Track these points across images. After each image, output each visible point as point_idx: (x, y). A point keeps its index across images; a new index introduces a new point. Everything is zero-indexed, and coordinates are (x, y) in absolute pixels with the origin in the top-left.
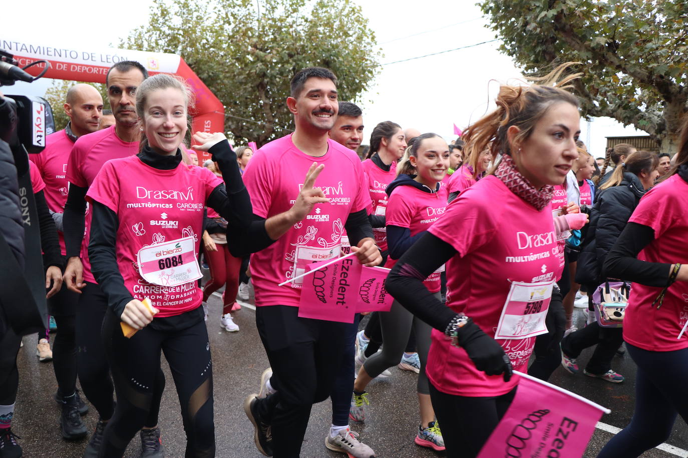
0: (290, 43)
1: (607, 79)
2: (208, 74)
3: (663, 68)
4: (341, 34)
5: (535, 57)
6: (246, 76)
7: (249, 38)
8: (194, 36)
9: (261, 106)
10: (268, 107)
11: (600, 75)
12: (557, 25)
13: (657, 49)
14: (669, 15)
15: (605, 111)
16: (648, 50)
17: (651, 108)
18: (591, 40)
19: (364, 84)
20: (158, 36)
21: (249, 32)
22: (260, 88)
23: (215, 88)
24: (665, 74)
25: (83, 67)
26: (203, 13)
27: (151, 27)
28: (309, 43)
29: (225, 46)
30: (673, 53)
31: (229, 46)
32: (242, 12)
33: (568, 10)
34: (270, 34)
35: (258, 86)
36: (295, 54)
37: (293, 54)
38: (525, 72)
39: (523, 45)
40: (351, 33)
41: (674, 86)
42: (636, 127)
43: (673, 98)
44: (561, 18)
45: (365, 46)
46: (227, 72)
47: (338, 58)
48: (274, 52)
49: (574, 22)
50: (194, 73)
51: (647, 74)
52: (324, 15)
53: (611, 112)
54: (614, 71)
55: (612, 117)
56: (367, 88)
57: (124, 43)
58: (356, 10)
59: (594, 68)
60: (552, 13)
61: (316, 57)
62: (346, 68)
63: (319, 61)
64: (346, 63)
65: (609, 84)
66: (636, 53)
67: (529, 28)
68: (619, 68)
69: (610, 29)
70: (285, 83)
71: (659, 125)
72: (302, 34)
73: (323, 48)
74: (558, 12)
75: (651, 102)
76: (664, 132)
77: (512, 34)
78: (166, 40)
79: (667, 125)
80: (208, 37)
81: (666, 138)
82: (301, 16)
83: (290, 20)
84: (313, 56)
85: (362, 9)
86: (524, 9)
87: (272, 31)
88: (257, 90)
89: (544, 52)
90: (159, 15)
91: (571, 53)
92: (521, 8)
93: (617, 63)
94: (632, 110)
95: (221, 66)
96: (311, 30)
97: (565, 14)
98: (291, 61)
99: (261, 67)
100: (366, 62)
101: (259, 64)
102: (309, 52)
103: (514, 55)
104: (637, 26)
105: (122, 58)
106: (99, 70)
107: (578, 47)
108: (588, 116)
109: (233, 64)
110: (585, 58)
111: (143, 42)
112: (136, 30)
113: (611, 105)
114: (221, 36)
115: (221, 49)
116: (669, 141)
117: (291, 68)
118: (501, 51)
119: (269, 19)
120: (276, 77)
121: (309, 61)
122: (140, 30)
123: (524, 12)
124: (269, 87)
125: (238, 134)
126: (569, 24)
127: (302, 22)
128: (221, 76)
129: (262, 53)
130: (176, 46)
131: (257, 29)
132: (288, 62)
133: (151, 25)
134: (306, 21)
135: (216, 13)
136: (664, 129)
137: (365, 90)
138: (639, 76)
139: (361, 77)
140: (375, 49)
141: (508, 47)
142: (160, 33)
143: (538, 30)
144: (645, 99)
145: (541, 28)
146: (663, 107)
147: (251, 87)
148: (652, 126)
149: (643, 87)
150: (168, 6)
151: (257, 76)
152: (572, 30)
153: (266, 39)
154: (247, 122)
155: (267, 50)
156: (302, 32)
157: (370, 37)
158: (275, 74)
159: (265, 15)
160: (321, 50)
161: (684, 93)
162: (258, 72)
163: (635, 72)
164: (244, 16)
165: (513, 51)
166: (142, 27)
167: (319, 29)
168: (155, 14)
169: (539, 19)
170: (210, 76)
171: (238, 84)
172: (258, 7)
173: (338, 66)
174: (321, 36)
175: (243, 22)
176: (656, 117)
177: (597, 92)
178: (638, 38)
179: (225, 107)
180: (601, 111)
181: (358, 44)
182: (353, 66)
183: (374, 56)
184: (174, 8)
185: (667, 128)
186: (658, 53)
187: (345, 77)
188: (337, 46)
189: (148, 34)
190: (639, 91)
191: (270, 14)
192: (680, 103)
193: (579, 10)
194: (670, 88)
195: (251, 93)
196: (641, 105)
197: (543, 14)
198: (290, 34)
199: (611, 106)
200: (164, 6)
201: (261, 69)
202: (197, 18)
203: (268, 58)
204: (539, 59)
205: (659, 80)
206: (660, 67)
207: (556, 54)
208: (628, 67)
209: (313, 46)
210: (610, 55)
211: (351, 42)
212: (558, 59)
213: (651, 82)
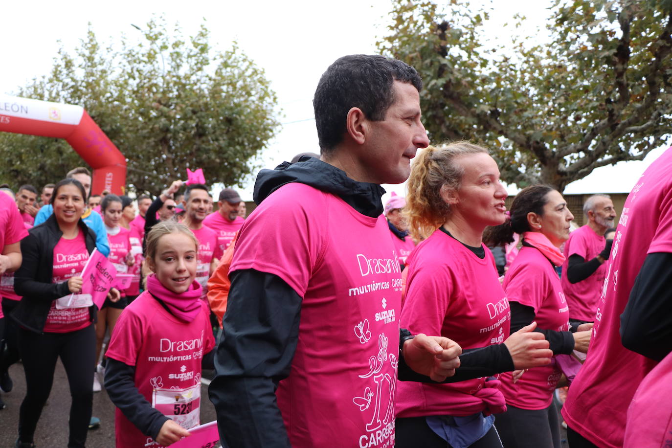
0: (194, 100)
1: (490, 142)
2: (111, 126)
3: (538, 135)
4: (244, 93)
6: (149, 130)
7: (154, 93)
8: (97, 88)
9: (163, 160)
10: (171, 162)
11: (484, 139)
12: (446, 92)
13: (532, 118)
14: (540, 89)
16: (525, 118)
17: (530, 170)
18: (476, 107)
19: (265, 142)
22: (163, 143)
23: (119, 141)
24: (540, 140)
26: (108, 67)
27: (54, 78)
28: (212, 101)
29: (129, 100)
30: (545, 122)
31: (133, 100)
32: (146, 68)
33: (455, 80)
34: (175, 90)
35: (161, 141)
36: (198, 111)
37: (196, 110)
40: (253, 92)
41: (547, 151)
43: (548, 161)
44: (449, 87)
45: (266, 106)
46: (130, 126)
48: (178, 108)
49: (461, 90)
50: (97, 126)
51: (526, 139)
52: (228, 74)
54: (496, 135)
56: (267, 146)
57: (23, 92)
58: (258, 72)
59: (479, 131)
60: (441, 81)
61: (218, 115)
62: (247, 126)
63: (221, 118)
64: (247, 121)
65: (493, 147)
66: (514, 120)
68: (501, 133)
69: (492, 98)
70: (187, 138)
72: (206, 92)
73: (226, 106)
74: (446, 81)
75: (530, 165)
78: (70, 91)
80: (112, 91)
82: (206, 75)
83: (194, 78)
84: (216, 113)
85: (265, 71)
87: (176, 87)
88: (160, 145)
89: (434, 117)
90: (63, 64)
91: (458, 119)
93: (500, 129)
94: (513, 171)
95: (123, 120)
96: (215, 89)
97: (452, 83)
98: (194, 117)
99: (164, 122)
100: (267, 121)
101: (163, 120)
102: (212, 109)
104: (515, 97)
105: (22, 107)
107: (465, 113)
109: (136, 119)
110: (471, 122)
111: (44, 92)
114: (125, 90)
115: (124, 103)
117: (194, 125)
119: (174, 76)
120: (179, 133)
121: (212, 117)
122: (42, 80)
124: (172, 142)
125: (140, 187)
126: (456, 92)
127: (206, 80)
128: (124, 129)
129: (165, 109)
130: (80, 98)
131: (161, 84)
132: (191, 118)
133: (54, 76)
134: (210, 79)
135: (121, 68)
137: (266, 147)
138: (518, 141)
139: (262, 136)
140: (276, 108)
142: (63, 85)
143: (429, 97)
144: (525, 161)
145: (431, 94)
146: (540, 169)
147: (154, 141)
149: (522, 151)
150: (72, 58)
151: (161, 131)
152: (459, 98)
153: (171, 95)
154: (149, 176)
155: (171, 105)
156: (206, 90)
157: (272, 97)
158: (178, 130)
159: (170, 72)
160: (224, 108)
161: (556, 157)
162: (161, 127)
163: (515, 137)
164: (149, 72)
166: (44, 77)
167: (222, 87)
168: (59, 66)
169: (429, 86)
170: (112, 129)
171: (141, 138)
172: (163, 64)
173: (240, 123)
175: (149, 78)
176: (534, 178)
178: (517, 108)
179: (127, 160)
181: (260, 104)
182: (255, 124)
183: (274, 115)
184: (78, 61)
186: (534, 121)
187: (246, 134)
188: (239, 105)
189: (50, 84)
190: (518, 155)
191: (175, 71)
192: (554, 166)
193: (465, 80)
194: (544, 153)
195: (154, 147)
196: (521, 166)
197: (433, 82)
198: (194, 91)
200: (68, 58)
201: (164, 124)
202: (101, 71)
203: (172, 114)
204: (430, 122)
205: (535, 145)
206: (536, 134)
207: (446, 119)
208: (509, 132)
209: (216, 104)
210: (493, 122)
211: (253, 102)
212: (448, 123)
213: (529, 147)
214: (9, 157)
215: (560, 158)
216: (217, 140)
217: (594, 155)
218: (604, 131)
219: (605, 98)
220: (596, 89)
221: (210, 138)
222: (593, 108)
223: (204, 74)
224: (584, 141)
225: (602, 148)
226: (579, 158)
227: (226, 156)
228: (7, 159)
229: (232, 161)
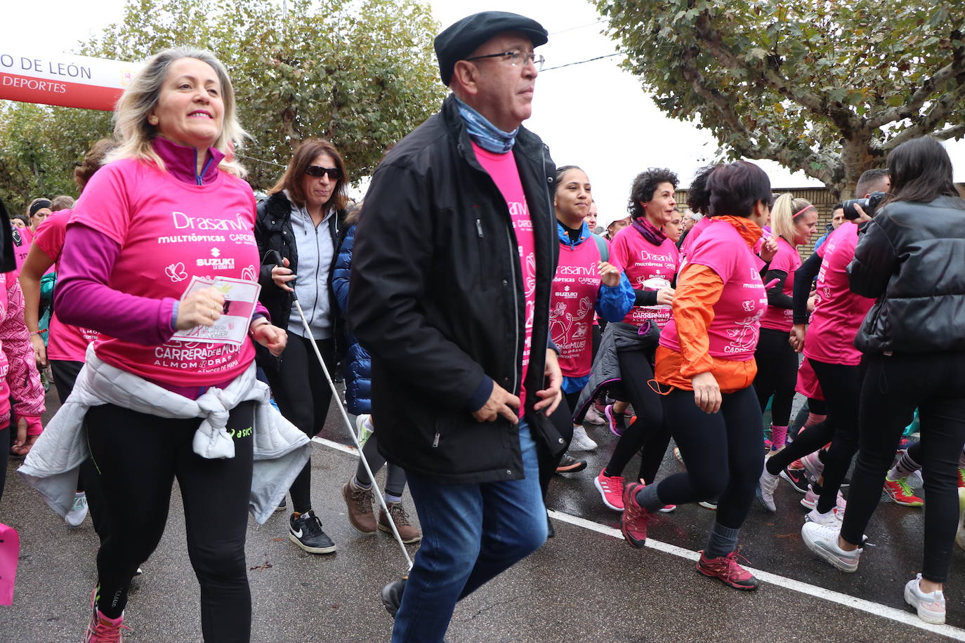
0: (329, 53)
1: (767, 108)
3: (841, 93)
4: (402, 42)
5: (670, 75)
6: (266, 99)
9: (287, 144)
11: (759, 103)
12: (700, 31)
13: (832, 67)
14: (847, 25)
15: (765, 152)
16: (821, 67)
17: (826, 148)
18: (745, 54)
20: (137, 39)
21: (271, 37)
22: (285, 117)
24: (844, 102)
25: (22, 80)
26: (204, 8)
27: (128, 27)
28: (356, 54)
29: (235, 56)
31: (241, 57)
32: (260, 8)
33: (714, 11)
34: (302, 40)
35: (283, 115)
36: (336, 70)
37: (333, 69)
38: (658, 97)
39: (653, 58)
40: (415, 41)
41: (854, 118)
42: (808, 174)
43: (854, 134)
44: (705, 22)
47: (397, 77)
48: (306, 66)
49: (722, 27)
51: (820, 100)
52: (378, 14)
53: (773, 153)
54: (777, 97)
55: (775, 160)
57: (86, 49)
58: (423, 9)
59: (750, 90)
60: (693, 13)
61: (366, 75)
62: (409, 91)
63: (370, 80)
64: (408, 83)
65: (770, 115)
66: (805, 71)
67: (662, 33)
68: (783, 92)
69: (770, 38)
70: (321, 110)
71: (837, 171)
72: (347, 41)
73: (376, 62)
74: (701, 12)
75: (826, 140)
76: (843, 181)
77: (639, 43)
78: (150, 45)
79: (847, 171)
81: (846, 188)
82: (346, 16)
83: (328, 21)
84: (362, 73)
85: (432, 9)
86: (654, 9)
87: (303, 35)
88: (282, 121)
89: (682, 68)
90: (139, 8)
91: (718, 72)
92: (651, 7)
93: (782, 86)
94: (801, 150)
96: (360, 35)
97: (710, 16)
98: (330, 79)
99: (287, 87)
100: (437, 83)
101: (285, 83)
102: (357, 67)
103: (643, 74)
104: (806, 36)
105: (82, 68)
106: (47, 85)
107: (728, 62)
108: (742, 157)
109: (247, 83)
110: (738, 77)
112: (105, 31)
113: (773, 143)
114: (230, 42)
116: (850, 193)
117: (330, 90)
118: (624, 67)
119: (300, 19)
120: (308, 102)
121: (356, 79)
122: (111, 30)
123: (655, 12)
124: (298, 116)
126: (716, 29)
127: (346, 24)
129: (288, 67)
131: (281, 32)
132: (325, 81)
133: (128, 23)
134: (352, 22)
135: (222, 8)
136: (843, 177)
138: (809, 103)
141: (635, 63)
142: (141, 36)
143: (675, 38)
144: (818, 136)
145: (678, 34)
146: (841, 147)
147: (273, 115)
148: (827, 172)
149: (815, 120)
151: (282, 100)
152: (720, 39)
153: (295, 48)
154: (268, 166)
155: (296, 63)
156: (346, 37)
158: (307, 98)
159: (294, 13)
160: (373, 64)
161: (867, 128)
162: (282, 94)
163: (804, 97)
164: (263, 13)
165: (641, 67)
166: (114, 27)
167: (370, 34)
168: (134, 8)
169: (675, 21)
171: (254, 110)
173: (397, 88)
174: (373, 44)
175: (262, 22)
176: (833, 160)
177: (754, 125)
178: (808, 52)
180: (759, 151)
182: (419, 88)
185: (847, 175)
186: (834, 72)
187: (407, 103)
188: (396, 60)
189: (122, 37)
190: (809, 125)
191: (301, 11)
192: (864, 141)
193: (728, 11)
194: (850, 120)
195: (273, 125)
196: (813, 144)
197: (681, 14)
198: (329, 41)
199: (774, 146)
201: (286, 90)
202: (195, 14)
203: (298, 74)
204: (676, 78)
205: (835, 109)
206: (837, 91)
207: (700, 72)
208: (795, 90)
209: (362, 58)
210: (770, 74)
211: (416, 54)
212: (703, 80)
213: (825, 111)
214: (71, 144)
215: (874, 129)
216: (364, 112)
217: (927, 123)
218: (945, 85)
219: (951, 30)
220: (936, 17)
221: (353, 109)
222: (930, 49)
223: (344, 14)
224: (912, 100)
225: (940, 111)
226: (903, 128)
227: (377, 134)
228: (69, 148)
229: (386, 143)
